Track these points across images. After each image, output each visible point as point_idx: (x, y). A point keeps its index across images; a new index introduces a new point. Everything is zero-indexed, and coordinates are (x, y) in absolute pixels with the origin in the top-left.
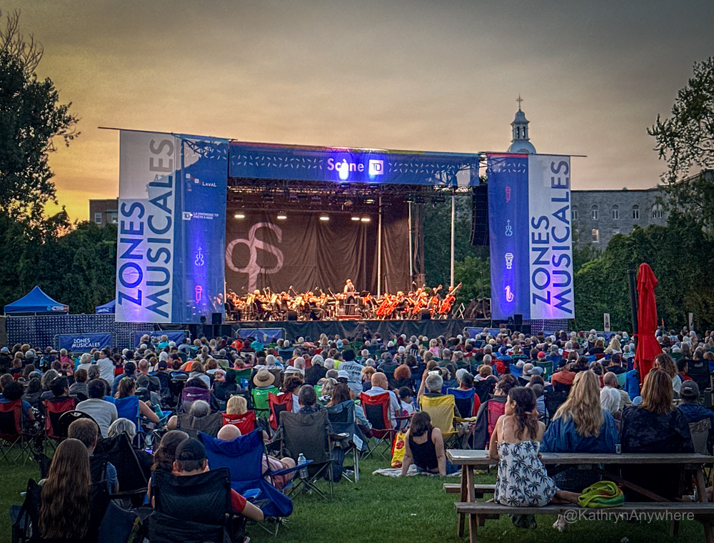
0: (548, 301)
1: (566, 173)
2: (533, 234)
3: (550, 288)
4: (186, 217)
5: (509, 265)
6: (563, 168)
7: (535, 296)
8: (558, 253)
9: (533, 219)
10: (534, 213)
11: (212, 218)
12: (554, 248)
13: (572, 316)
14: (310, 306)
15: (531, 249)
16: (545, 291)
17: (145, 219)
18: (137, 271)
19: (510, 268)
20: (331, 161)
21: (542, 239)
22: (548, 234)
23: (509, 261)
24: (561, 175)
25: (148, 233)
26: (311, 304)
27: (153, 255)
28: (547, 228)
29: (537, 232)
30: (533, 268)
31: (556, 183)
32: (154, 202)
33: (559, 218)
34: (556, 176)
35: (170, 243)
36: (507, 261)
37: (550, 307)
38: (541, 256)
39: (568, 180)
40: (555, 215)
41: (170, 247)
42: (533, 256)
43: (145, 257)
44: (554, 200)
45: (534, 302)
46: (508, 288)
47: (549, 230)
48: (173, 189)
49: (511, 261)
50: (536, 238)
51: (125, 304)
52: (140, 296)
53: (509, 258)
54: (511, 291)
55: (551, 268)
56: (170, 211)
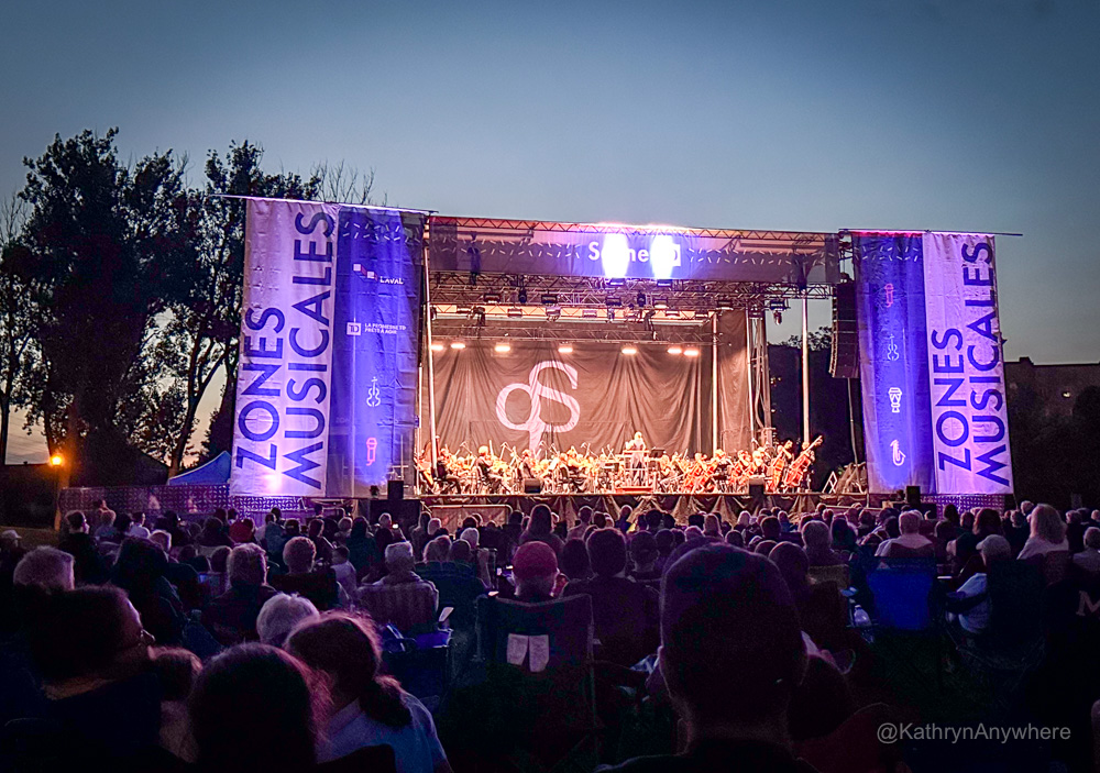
0: (967, 466)
1: (988, 261)
2: (935, 357)
3: (969, 444)
4: (352, 330)
5: (896, 407)
6: (983, 254)
7: (943, 457)
8: (981, 389)
9: (935, 333)
10: (936, 323)
11: (395, 332)
12: (973, 380)
13: (1010, 490)
14: (569, 472)
15: (932, 382)
16: (962, 447)
17: (285, 334)
18: (270, 415)
19: (898, 411)
20: (594, 247)
21: (952, 365)
22: (961, 357)
23: (895, 401)
24: (981, 265)
25: (290, 356)
26: (570, 468)
27: (297, 390)
28: (959, 347)
29: (942, 354)
30: (937, 411)
31: (972, 276)
32: (300, 307)
33: (980, 331)
34: (971, 268)
35: (325, 370)
36: (892, 400)
37: (971, 475)
38: (951, 392)
39: (991, 272)
40: (974, 327)
41: (326, 377)
42: (938, 392)
43: (284, 393)
44: (969, 303)
45: (942, 467)
46: (895, 444)
47: (964, 351)
48: (331, 288)
49: (899, 400)
50: (942, 364)
51: (249, 467)
52: (274, 455)
53: (895, 395)
54: (900, 448)
55: (969, 412)
56: (326, 322)
